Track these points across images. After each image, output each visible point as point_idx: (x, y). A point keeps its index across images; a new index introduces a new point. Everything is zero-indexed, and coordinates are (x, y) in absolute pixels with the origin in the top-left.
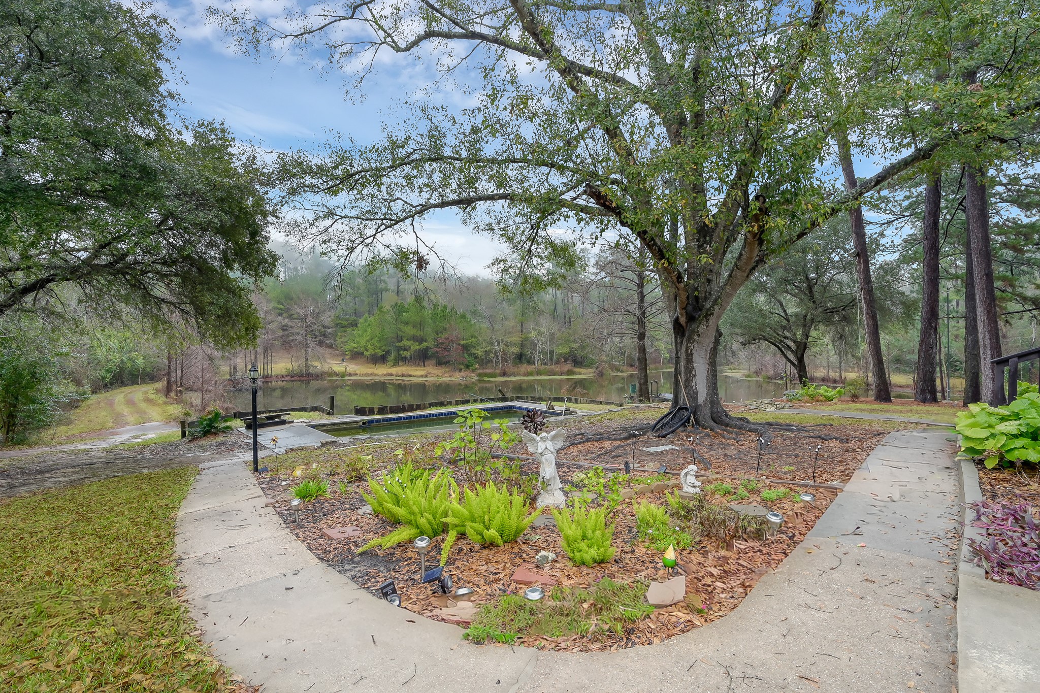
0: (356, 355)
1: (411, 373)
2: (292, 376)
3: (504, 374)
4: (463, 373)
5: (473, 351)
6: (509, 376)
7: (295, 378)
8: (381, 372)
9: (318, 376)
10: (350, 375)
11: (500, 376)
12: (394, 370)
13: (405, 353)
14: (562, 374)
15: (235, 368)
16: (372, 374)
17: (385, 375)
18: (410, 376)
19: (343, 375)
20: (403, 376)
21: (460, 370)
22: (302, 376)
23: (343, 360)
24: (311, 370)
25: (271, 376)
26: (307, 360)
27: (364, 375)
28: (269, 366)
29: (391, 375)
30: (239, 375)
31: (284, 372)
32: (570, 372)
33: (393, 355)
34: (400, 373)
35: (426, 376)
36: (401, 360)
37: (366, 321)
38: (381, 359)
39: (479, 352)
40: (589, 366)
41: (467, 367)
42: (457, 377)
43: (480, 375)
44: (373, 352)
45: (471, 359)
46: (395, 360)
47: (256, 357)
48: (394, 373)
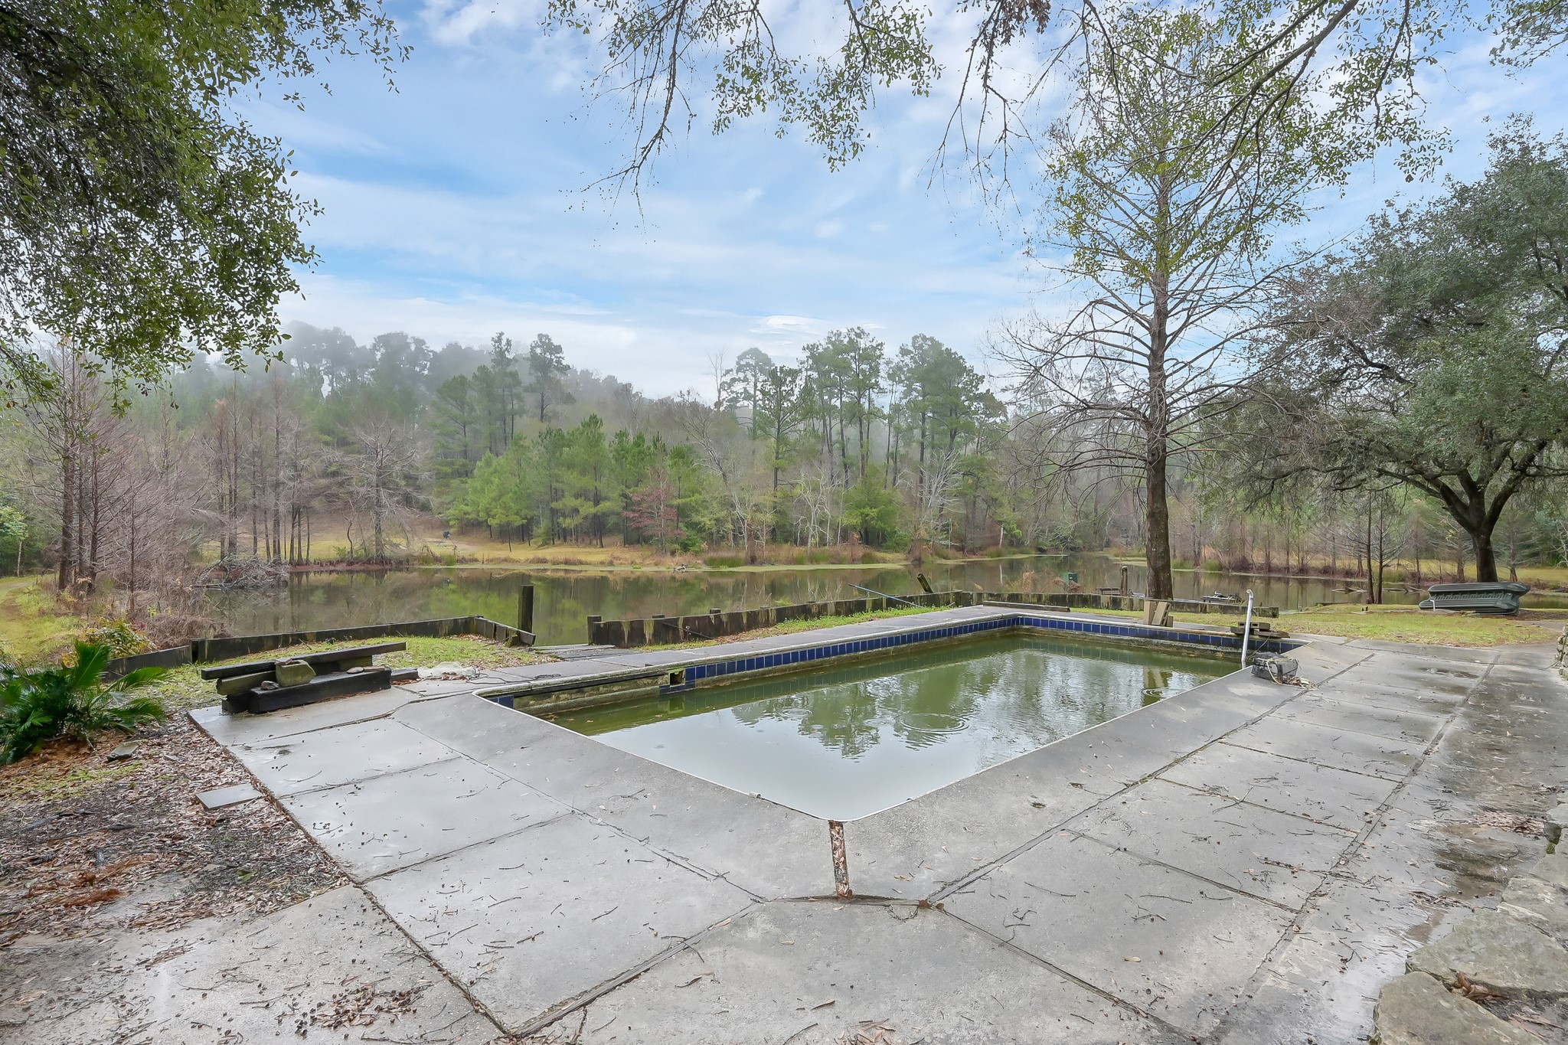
0: (470, 527)
1: (583, 558)
2: (349, 563)
3: (753, 561)
4: (677, 558)
5: (696, 518)
6: (761, 564)
7: (356, 567)
8: (521, 557)
9: (402, 564)
10: (463, 561)
11: (746, 564)
12: (549, 553)
13: (568, 520)
14: (853, 561)
15: (232, 544)
16: (506, 560)
17: (532, 562)
18: (581, 563)
19: (450, 561)
20: (567, 562)
21: (673, 553)
22: (369, 562)
23: (446, 536)
24: (388, 552)
25: (307, 563)
26: (379, 530)
27: (490, 561)
28: (304, 544)
29: (544, 561)
30: (241, 558)
31: (333, 555)
32: (867, 559)
33: (544, 525)
34: (561, 557)
35: (611, 563)
36: (558, 535)
37: (488, 464)
38: (522, 533)
39: (706, 520)
40: (896, 547)
41: (685, 547)
42: (671, 566)
43: (711, 562)
44: (504, 520)
45: (691, 533)
46: (547, 533)
47: (277, 523)
48: (548, 557)
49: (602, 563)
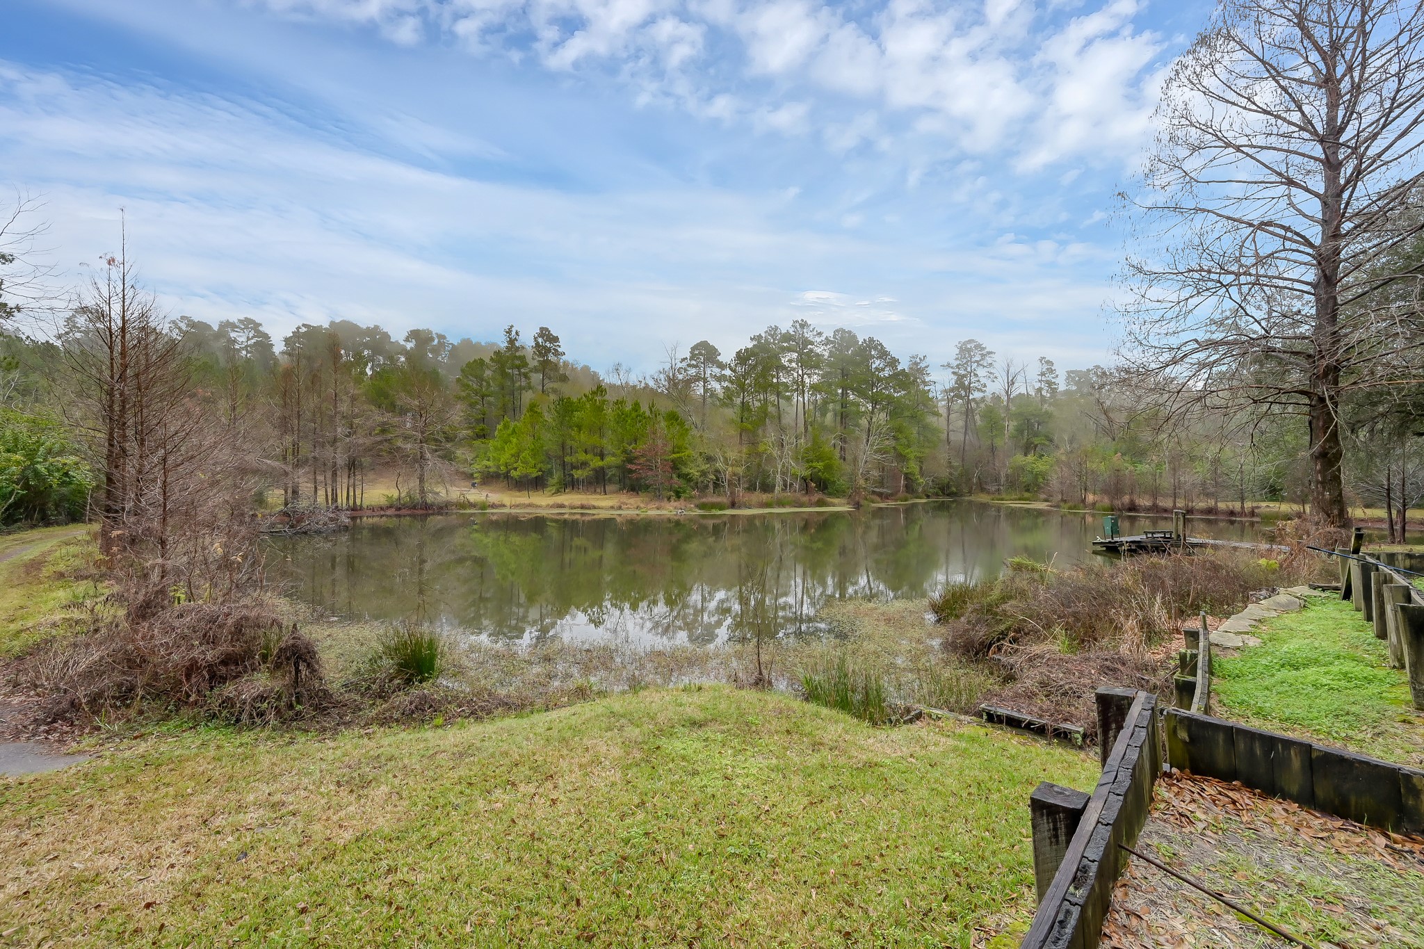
0: (489, 479)
1: (596, 503)
2: (397, 507)
3: (733, 505)
4: (672, 503)
5: (685, 470)
6: (739, 508)
7: (403, 512)
8: (543, 503)
9: (442, 509)
10: (493, 506)
11: (728, 508)
12: (564, 499)
13: (580, 472)
14: (811, 505)
15: (295, 492)
16: (530, 505)
17: (552, 507)
18: (594, 508)
19: (483, 506)
20: (582, 507)
21: (669, 499)
22: (414, 507)
23: (473, 485)
24: (430, 498)
25: (361, 508)
26: (421, 480)
27: (517, 506)
28: (358, 492)
29: (562, 506)
30: (303, 504)
31: (383, 501)
32: (820, 503)
33: (557, 476)
34: (578, 503)
35: (620, 508)
36: (569, 484)
37: (506, 427)
38: (537, 483)
39: (694, 472)
40: (838, 493)
41: (678, 495)
42: (670, 510)
43: (702, 506)
44: (524, 472)
45: (682, 482)
46: (559, 483)
47: (334, 474)
48: (566, 503)
49: (612, 507)
